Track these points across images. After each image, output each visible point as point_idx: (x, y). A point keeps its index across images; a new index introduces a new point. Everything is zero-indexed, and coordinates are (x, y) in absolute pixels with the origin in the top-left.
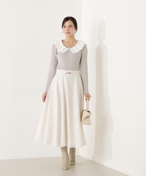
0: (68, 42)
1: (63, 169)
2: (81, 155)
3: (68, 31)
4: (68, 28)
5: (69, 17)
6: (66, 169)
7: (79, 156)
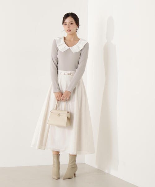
0: (70, 41)
1: (53, 178)
2: (86, 163)
3: (69, 29)
4: (69, 25)
5: (69, 13)
6: (56, 178)
7: (85, 163)
